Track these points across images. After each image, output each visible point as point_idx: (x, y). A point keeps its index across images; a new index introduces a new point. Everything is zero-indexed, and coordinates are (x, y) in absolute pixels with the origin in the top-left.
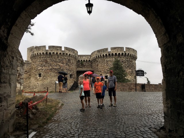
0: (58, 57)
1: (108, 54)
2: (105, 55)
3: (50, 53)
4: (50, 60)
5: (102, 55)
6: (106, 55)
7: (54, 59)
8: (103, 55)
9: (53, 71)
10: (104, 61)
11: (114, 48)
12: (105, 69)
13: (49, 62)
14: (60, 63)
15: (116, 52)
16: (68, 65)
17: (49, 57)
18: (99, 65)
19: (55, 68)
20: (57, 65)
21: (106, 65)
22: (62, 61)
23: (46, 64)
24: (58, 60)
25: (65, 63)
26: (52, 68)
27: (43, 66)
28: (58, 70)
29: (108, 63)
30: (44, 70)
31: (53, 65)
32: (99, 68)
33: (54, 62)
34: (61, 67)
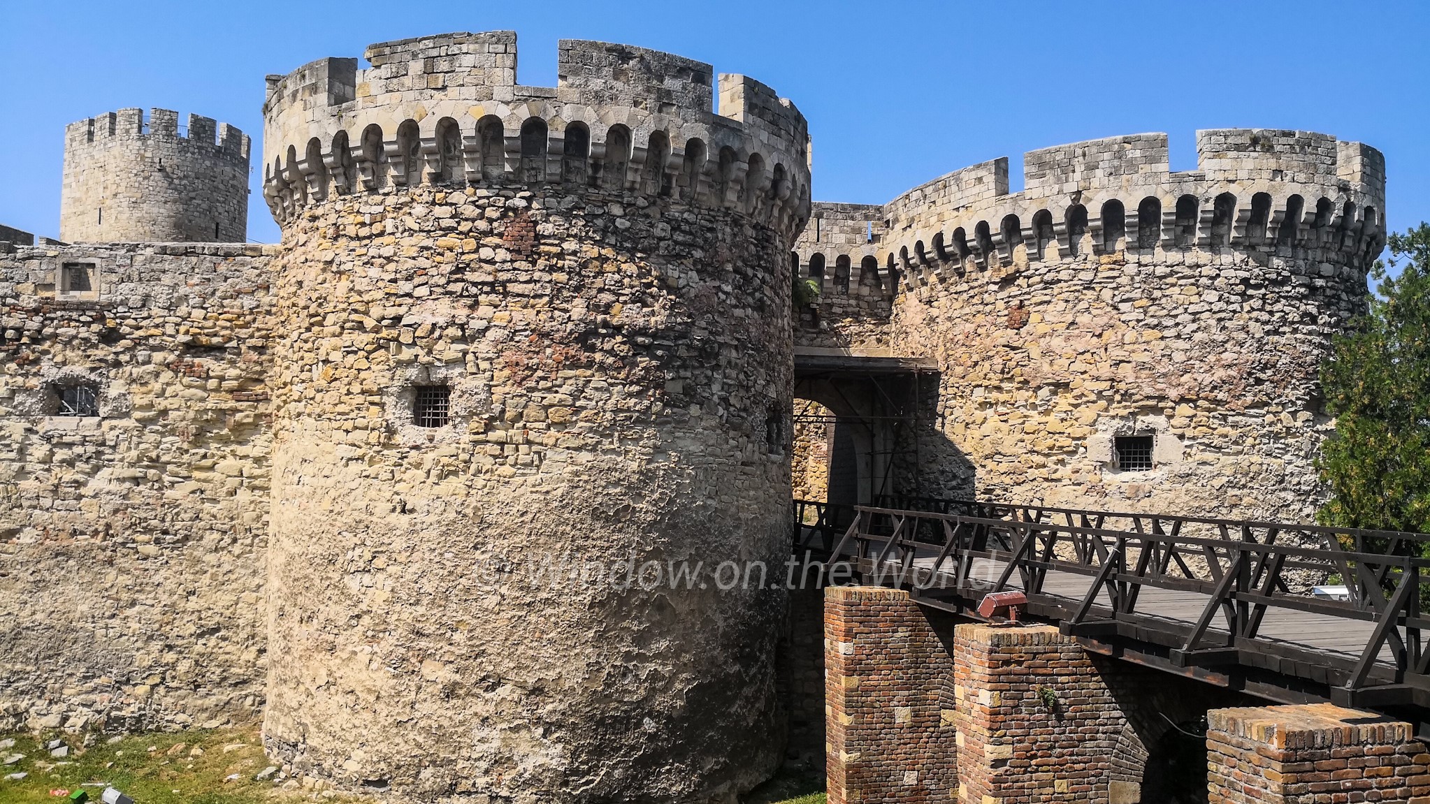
0: (666, 191)
1: (1167, 203)
3: (578, 131)
4: (569, 214)
5: (1094, 211)
6: (1150, 205)
7: (617, 210)
8: (1113, 209)
9: (611, 360)
10: (1115, 273)
11: (1239, 141)
12: (1129, 362)
13: (556, 245)
14: (683, 267)
15: (1262, 186)
16: (750, 300)
17: (557, 178)
18: (1034, 318)
19: (627, 321)
20: (650, 285)
21: (1138, 321)
22: (706, 240)
23: (514, 269)
24: (657, 232)
25: (729, 267)
26: (600, 318)
27: (474, 290)
28: (660, 347)
29: (1157, 294)
30: (491, 335)
31: (609, 290)
32: (1043, 342)
33: (622, 245)
34: (697, 310)
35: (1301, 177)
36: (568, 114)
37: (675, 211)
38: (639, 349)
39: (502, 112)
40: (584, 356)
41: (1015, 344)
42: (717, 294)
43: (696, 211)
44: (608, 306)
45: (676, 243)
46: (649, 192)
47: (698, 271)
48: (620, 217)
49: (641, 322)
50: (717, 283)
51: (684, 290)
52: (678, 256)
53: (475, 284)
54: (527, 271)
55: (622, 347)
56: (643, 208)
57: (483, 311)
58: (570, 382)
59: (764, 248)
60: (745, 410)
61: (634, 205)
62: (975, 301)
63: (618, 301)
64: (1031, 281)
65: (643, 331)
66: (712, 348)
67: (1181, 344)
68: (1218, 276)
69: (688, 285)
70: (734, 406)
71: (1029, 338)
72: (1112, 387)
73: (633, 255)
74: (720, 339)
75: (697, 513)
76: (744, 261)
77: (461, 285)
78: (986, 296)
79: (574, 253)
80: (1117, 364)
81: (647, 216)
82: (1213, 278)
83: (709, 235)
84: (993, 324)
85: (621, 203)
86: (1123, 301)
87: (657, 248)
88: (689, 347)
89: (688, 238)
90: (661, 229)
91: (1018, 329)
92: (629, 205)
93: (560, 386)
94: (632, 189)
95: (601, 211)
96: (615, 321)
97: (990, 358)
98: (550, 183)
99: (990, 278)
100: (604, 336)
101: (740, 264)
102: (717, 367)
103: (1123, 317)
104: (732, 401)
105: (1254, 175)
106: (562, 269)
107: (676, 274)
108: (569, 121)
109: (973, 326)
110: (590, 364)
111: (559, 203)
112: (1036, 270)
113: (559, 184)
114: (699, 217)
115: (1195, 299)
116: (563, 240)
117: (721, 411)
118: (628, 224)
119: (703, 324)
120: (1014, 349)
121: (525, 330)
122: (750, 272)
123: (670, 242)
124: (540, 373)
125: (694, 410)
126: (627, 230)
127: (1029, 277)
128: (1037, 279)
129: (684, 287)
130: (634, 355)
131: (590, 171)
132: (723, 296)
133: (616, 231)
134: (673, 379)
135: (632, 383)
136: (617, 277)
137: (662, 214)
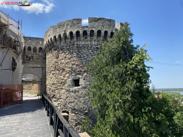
1: (81, 32)
2: (74, 32)
5: (68, 34)
6: (78, 33)
8: (71, 33)
10: (73, 47)
11: (95, 20)
12: (75, 64)
15: (99, 29)
18: (60, 56)
21: (77, 56)
29: (80, 50)
32: (61, 61)
35: (107, 27)
41: (57, 62)
64: (59, 49)
67: (84, 60)
68: (92, 47)
71: (59, 60)
72: (72, 69)
78: (53, 53)
80: (73, 65)
82: (91, 47)
84: (54, 58)
86: (74, 52)
91: (57, 59)
97: (53, 65)
103: (74, 55)
105: (98, 26)
109: (52, 59)
112: (60, 47)
115: (87, 51)
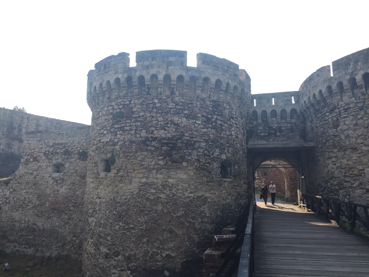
0: (172, 93)
3: (141, 78)
4: (142, 104)
7: (156, 101)
9: (153, 149)
13: (138, 114)
14: (180, 117)
16: (210, 126)
17: (138, 94)
18: (341, 124)
19: (159, 136)
20: (167, 123)
22: (189, 107)
23: (126, 123)
24: (170, 106)
25: (199, 115)
26: (150, 136)
27: (116, 130)
28: (170, 143)
30: (119, 143)
31: (153, 126)
32: (345, 133)
33: (158, 112)
34: (185, 130)
36: (138, 74)
37: (177, 99)
38: (163, 144)
39: (120, 76)
40: (145, 148)
41: (336, 134)
42: (194, 124)
43: (185, 98)
44: (153, 131)
45: (177, 109)
46: (167, 94)
47: (186, 118)
48: (158, 103)
49: (164, 136)
50: (194, 121)
51: (180, 124)
52: (178, 113)
53: (116, 128)
54: (129, 123)
55: (157, 144)
56: (165, 99)
57: (118, 136)
58: (140, 156)
59: (216, 108)
60: (208, 163)
61: (162, 98)
62: (323, 120)
63: (156, 129)
64: (340, 109)
65: (165, 139)
66: (191, 143)
69: (182, 122)
70: (202, 162)
71: (340, 132)
73: (162, 114)
74: (194, 139)
75: (185, 199)
76: (207, 113)
77: (113, 129)
78: (326, 117)
79: (143, 116)
81: (166, 102)
83: (190, 105)
84: (329, 128)
85: (157, 99)
87: (170, 112)
88: (182, 143)
89: (182, 107)
90: (172, 105)
91: (336, 128)
92: (160, 99)
93: (137, 158)
94: (161, 94)
95: (151, 102)
96: (155, 136)
97: (329, 140)
98: (136, 95)
99: (326, 111)
100: (151, 141)
101: (204, 114)
102: (194, 149)
104: (201, 160)
106: (139, 121)
107: (177, 119)
108: (138, 76)
109: (323, 129)
110: (147, 150)
111: (139, 101)
112: (341, 105)
113: (138, 95)
114: (186, 100)
116: (139, 112)
117: (196, 164)
118: (160, 105)
119: (187, 135)
120: (336, 136)
121: (128, 141)
122: (210, 116)
123: (175, 109)
124: (131, 154)
125: (185, 164)
126: (159, 107)
127: (339, 108)
128: (342, 108)
129: (180, 123)
130: (162, 146)
131: (147, 90)
132: (196, 125)
133: (156, 108)
134: (176, 154)
135: (161, 156)
136: (156, 122)
137: (172, 100)
